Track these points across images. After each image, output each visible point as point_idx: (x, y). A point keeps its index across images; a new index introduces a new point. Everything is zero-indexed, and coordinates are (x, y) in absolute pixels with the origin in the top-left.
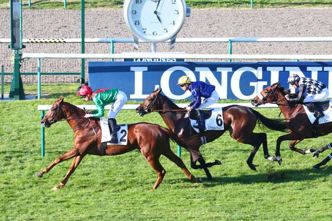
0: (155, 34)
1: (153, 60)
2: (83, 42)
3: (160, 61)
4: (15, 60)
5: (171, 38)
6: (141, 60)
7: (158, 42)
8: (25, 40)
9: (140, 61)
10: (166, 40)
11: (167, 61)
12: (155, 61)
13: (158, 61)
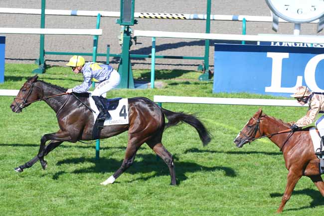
0: (299, 12)
1: (296, 45)
2: (208, 20)
3: (305, 46)
4: (124, 38)
5: (319, 18)
6: (281, 43)
7: (303, 23)
8: (136, 15)
9: (279, 45)
10: (313, 21)
11: (314, 46)
12: (298, 46)
13: (301, 46)
